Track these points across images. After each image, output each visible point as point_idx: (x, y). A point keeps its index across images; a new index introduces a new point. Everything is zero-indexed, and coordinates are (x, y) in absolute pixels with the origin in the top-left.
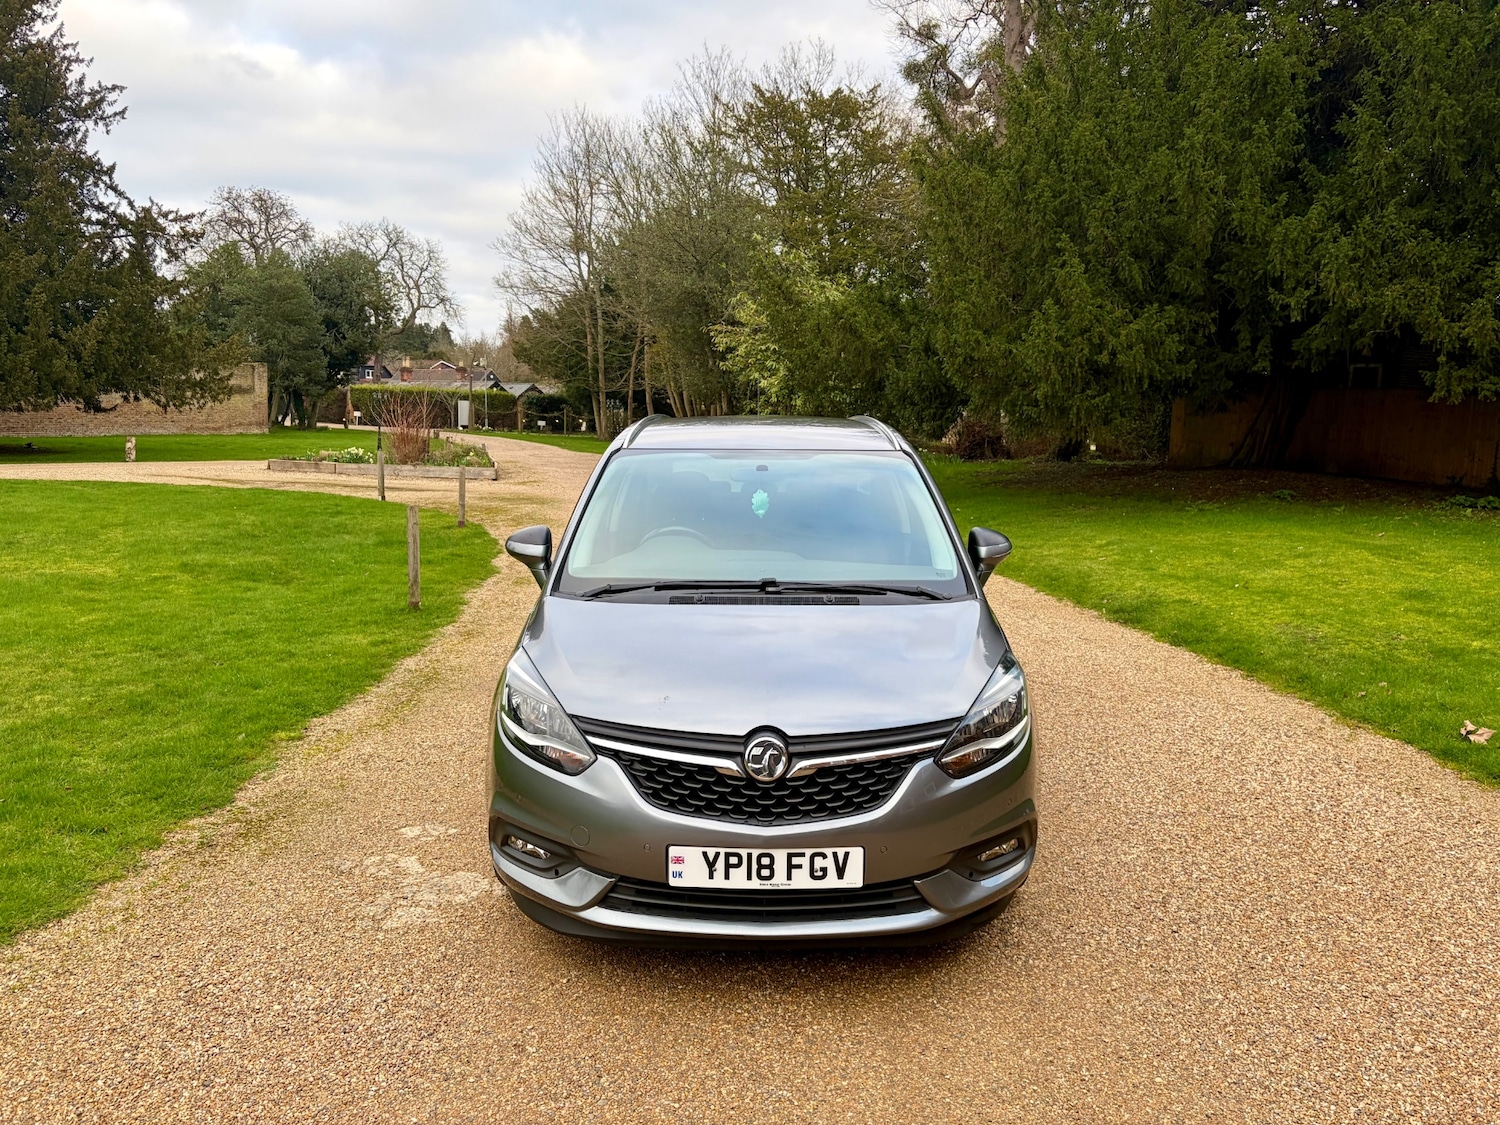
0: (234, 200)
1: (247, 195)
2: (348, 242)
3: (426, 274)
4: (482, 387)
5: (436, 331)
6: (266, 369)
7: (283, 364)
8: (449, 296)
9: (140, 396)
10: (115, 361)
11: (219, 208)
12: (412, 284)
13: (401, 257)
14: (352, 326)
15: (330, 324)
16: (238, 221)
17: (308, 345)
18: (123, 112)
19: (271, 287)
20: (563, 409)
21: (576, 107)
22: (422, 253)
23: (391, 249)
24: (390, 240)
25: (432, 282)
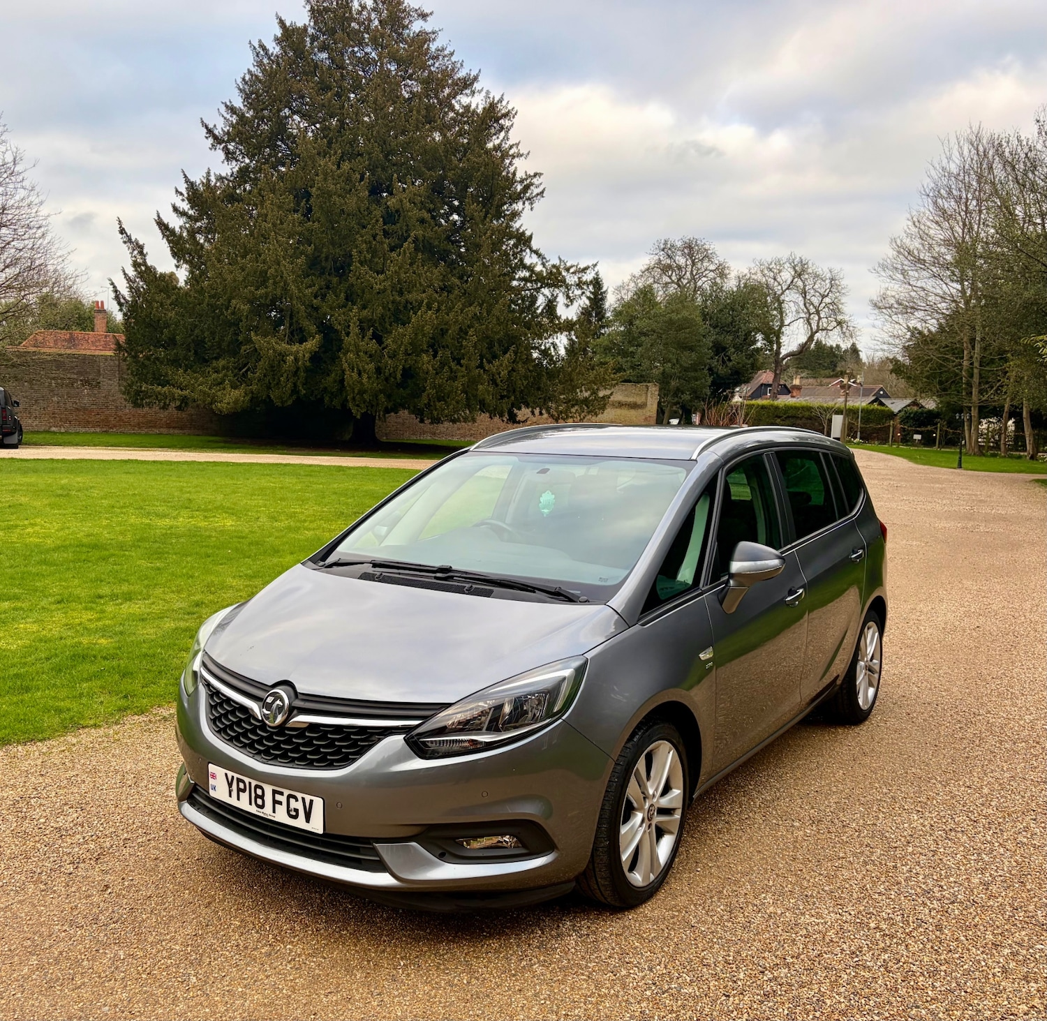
0: (668, 249)
1: (679, 244)
2: (759, 277)
3: (827, 300)
4: (861, 403)
5: (846, 351)
6: (657, 388)
7: (674, 383)
8: (847, 318)
9: (544, 411)
10: (521, 384)
11: (657, 257)
12: (812, 310)
13: (805, 286)
14: (738, 348)
15: (719, 349)
16: (669, 267)
17: (694, 368)
18: (542, 192)
19: (671, 319)
20: (937, 424)
21: (971, 128)
22: (824, 281)
23: (796, 280)
24: (796, 271)
25: (831, 307)
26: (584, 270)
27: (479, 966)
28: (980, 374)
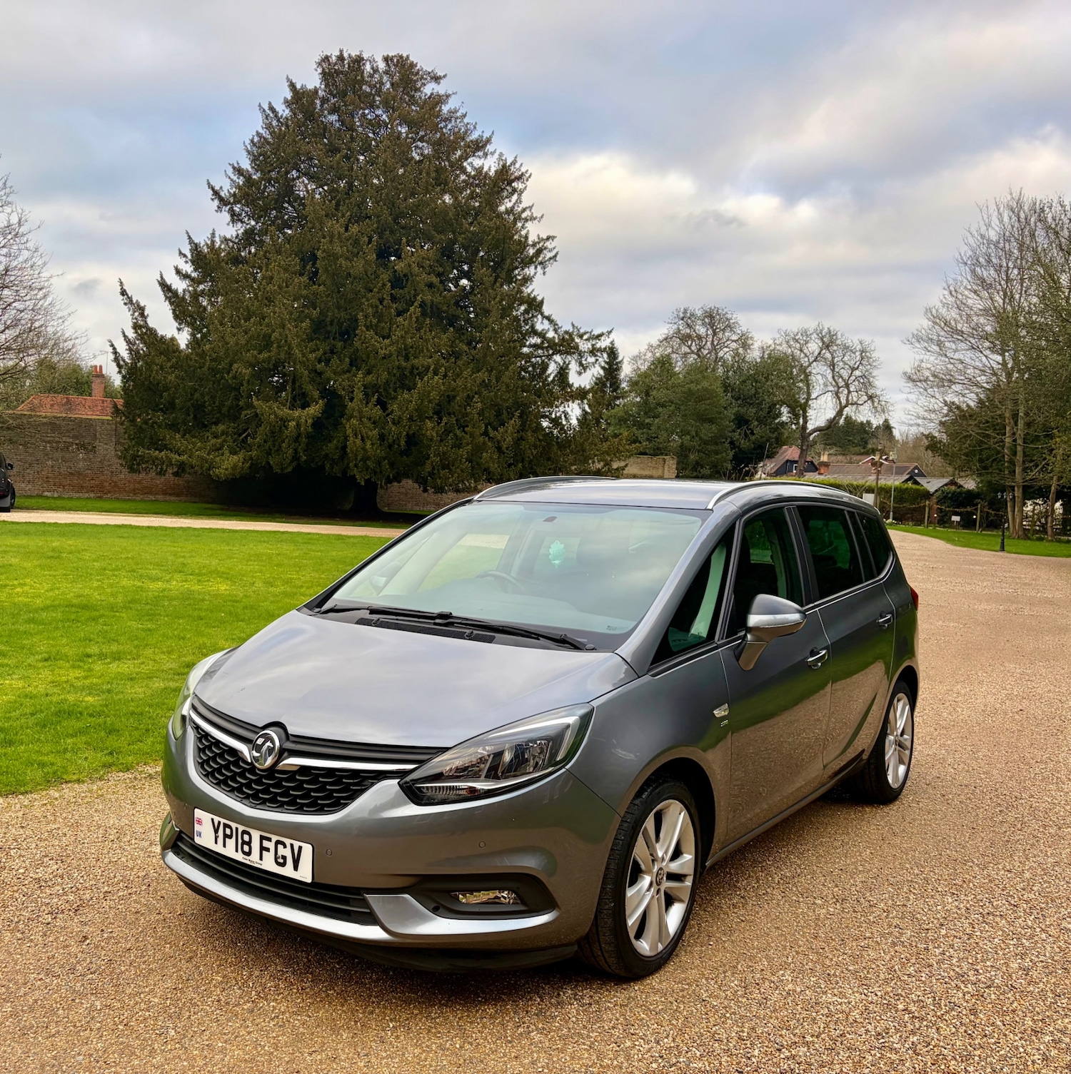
0: (687, 317)
1: (699, 313)
2: (784, 348)
3: (857, 373)
4: (894, 481)
5: (877, 428)
6: (675, 461)
7: (693, 457)
8: (878, 393)
10: (530, 453)
11: (676, 326)
12: (841, 383)
13: (833, 358)
14: (762, 421)
15: (741, 421)
16: (689, 336)
17: (714, 441)
18: (555, 256)
19: (690, 389)
20: (977, 504)
21: (1011, 194)
22: (854, 353)
23: (824, 351)
24: (824, 343)
25: (862, 381)
26: (598, 337)
27: (474, 1031)
28: (1024, 452)
